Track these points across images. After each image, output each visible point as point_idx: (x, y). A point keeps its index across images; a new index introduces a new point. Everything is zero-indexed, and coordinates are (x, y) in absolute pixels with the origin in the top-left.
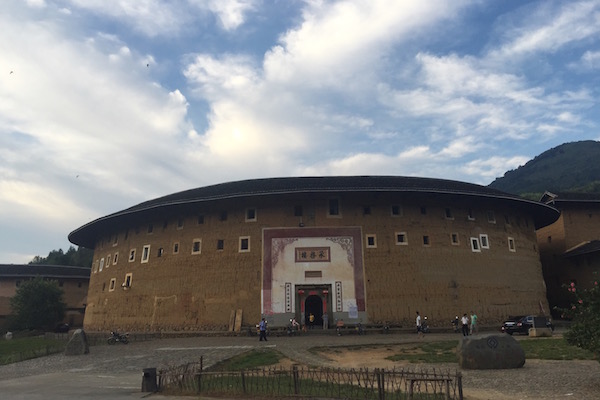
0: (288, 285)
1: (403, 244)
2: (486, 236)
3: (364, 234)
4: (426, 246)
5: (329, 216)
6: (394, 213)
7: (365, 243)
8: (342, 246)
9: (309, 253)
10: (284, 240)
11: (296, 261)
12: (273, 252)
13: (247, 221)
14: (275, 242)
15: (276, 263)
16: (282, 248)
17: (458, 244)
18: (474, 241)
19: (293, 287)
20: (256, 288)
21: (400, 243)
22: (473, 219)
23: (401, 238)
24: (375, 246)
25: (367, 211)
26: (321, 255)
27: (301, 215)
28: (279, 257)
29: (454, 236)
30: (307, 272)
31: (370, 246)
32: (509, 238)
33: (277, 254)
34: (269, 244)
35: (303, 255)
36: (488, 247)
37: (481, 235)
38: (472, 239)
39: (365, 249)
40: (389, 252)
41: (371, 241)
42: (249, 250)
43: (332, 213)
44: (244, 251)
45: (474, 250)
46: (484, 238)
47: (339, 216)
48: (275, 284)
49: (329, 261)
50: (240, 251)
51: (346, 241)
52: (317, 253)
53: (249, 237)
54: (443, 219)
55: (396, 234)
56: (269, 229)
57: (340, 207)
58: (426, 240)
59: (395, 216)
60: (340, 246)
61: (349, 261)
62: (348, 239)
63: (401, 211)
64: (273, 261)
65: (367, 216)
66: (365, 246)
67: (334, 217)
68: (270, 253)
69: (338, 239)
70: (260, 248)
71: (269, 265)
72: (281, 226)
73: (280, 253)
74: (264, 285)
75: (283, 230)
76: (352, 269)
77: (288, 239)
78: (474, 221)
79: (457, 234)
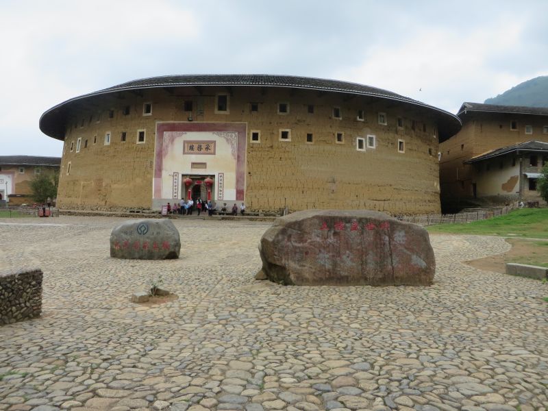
0: (175, 174)
1: (286, 140)
2: (374, 136)
3: (249, 130)
4: (309, 143)
5: (217, 112)
6: (281, 111)
7: (249, 138)
8: (227, 140)
9: (196, 146)
10: (174, 133)
11: (184, 153)
12: (164, 144)
13: (145, 115)
14: (167, 134)
15: (166, 154)
16: (172, 140)
17: (343, 143)
18: (361, 142)
19: (180, 176)
20: (149, 176)
21: (284, 140)
22: (362, 120)
23: (285, 135)
24: (259, 142)
25: (254, 108)
26: (207, 148)
27: (191, 110)
28: (169, 149)
29: (339, 135)
30: (193, 164)
31: (254, 141)
32: (400, 140)
33: (167, 146)
34: (161, 136)
35: (191, 147)
36: (374, 147)
37: (368, 136)
38: (358, 138)
39: (249, 144)
40: (272, 147)
41: (255, 137)
42: (144, 142)
43: (220, 108)
44: (141, 142)
45: (358, 149)
46: (371, 139)
47: (227, 112)
48: (164, 173)
49: (214, 154)
50: (138, 142)
51: (231, 136)
52: (204, 146)
53: (145, 130)
54: (330, 118)
55: (281, 130)
56: (161, 122)
57: (228, 103)
58: (310, 138)
59: (281, 114)
60: (225, 140)
61: (233, 154)
62: (233, 134)
63: (288, 109)
64: (163, 152)
65: (254, 113)
66: (249, 141)
67: (222, 112)
68: (162, 145)
69: (224, 134)
70: (154, 140)
71: (160, 155)
72: (172, 119)
73: (170, 145)
74: (155, 174)
75: (174, 124)
76: (235, 162)
77: (178, 132)
78: (363, 122)
79: (343, 133)
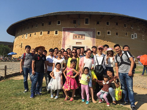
0: (70, 46)
1: (109, 35)
2: (136, 34)
3: (97, 31)
4: (117, 36)
5: (85, 24)
6: (107, 24)
7: (97, 34)
8: (89, 34)
10: (70, 31)
11: (73, 39)
12: (66, 35)
13: (58, 25)
14: (66, 32)
15: (66, 39)
16: (69, 34)
17: (127, 36)
18: (133, 36)
19: (72, 47)
21: (108, 35)
22: (133, 28)
23: (109, 33)
24: (100, 35)
25: (98, 23)
26: (82, 37)
27: (75, 23)
28: (68, 37)
29: (126, 33)
30: (77, 43)
32: (143, 36)
33: (67, 36)
35: (76, 37)
36: (136, 38)
40: (104, 37)
41: (99, 33)
42: (58, 35)
43: (86, 23)
45: (132, 38)
47: (89, 24)
49: (84, 39)
50: (55, 35)
51: (90, 33)
52: (80, 36)
53: (58, 30)
54: (123, 27)
55: (107, 31)
56: (65, 27)
57: (89, 21)
58: (117, 34)
59: (107, 25)
61: (91, 39)
63: (109, 24)
65: (98, 25)
66: (96, 35)
67: (87, 24)
69: (88, 32)
70: (61, 34)
71: (64, 39)
72: (69, 27)
73: (68, 36)
74: (62, 46)
75: (69, 28)
76: (92, 42)
78: (133, 29)
79: (127, 32)
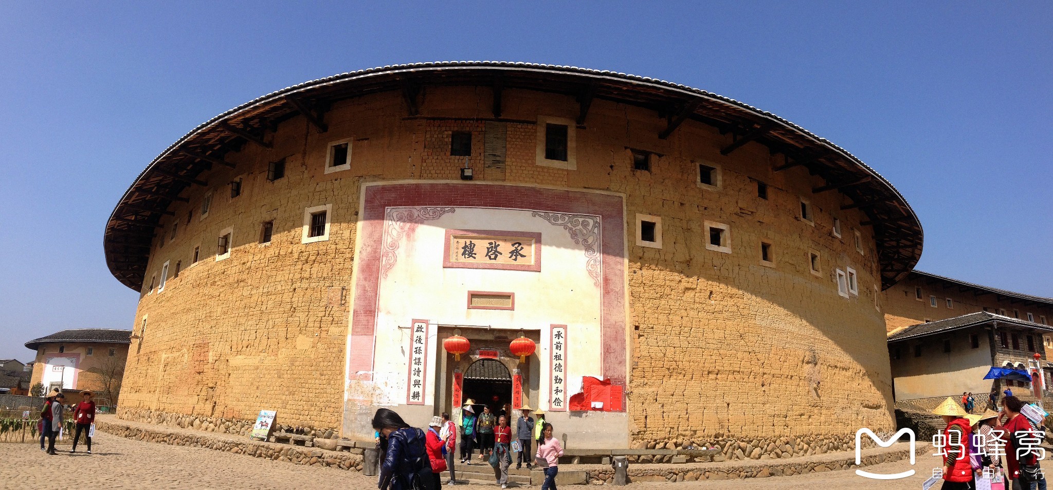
0: (418, 326)
1: (721, 249)
2: (855, 272)
3: (632, 214)
4: (766, 263)
5: (541, 159)
6: (703, 181)
7: (632, 234)
8: (574, 235)
9: (481, 248)
10: (417, 211)
11: (447, 264)
12: (387, 241)
13: (329, 170)
14: (394, 215)
15: (391, 266)
16: (410, 230)
17: (819, 274)
18: (840, 276)
19: (433, 331)
20: (334, 330)
21: (715, 248)
22: (840, 236)
23: (716, 236)
24: (657, 244)
25: (641, 164)
26: (515, 255)
27: (468, 153)
28: (401, 252)
29: (814, 257)
30: (473, 295)
31: (647, 244)
33: (394, 246)
35: (467, 249)
36: (856, 292)
37: (848, 269)
39: (633, 248)
40: (690, 262)
41: (648, 231)
42: (325, 237)
43: (551, 154)
44: (314, 239)
45: (841, 293)
46: (851, 275)
47: (571, 164)
48: (383, 322)
49: (537, 269)
50: (306, 239)
51: (585, 225)
52: (504, 248)
53: (328, 208)
54: (798, 218)
55: (707, 225)
56: (380, 183)
57: (571, 144)
58: (766, 251)
59: (705, 186)
60: (568, 235)
61: (590, 272)
62: (591, 222)
63: (718, 179)
64: (384, 261)
65: (642, 174)
66: (632, 241)
67: (556, 164)
68: (379, 241)
69: (564, 218)
70: (353, 232)
71: (372, 269)
72: (412, 176)
73: (403, 243)
74: (355, 323)
75: (417, 186)
76: (596, 294)
77: (430, 208)
78: (841, 241)
79: (817, 253)
